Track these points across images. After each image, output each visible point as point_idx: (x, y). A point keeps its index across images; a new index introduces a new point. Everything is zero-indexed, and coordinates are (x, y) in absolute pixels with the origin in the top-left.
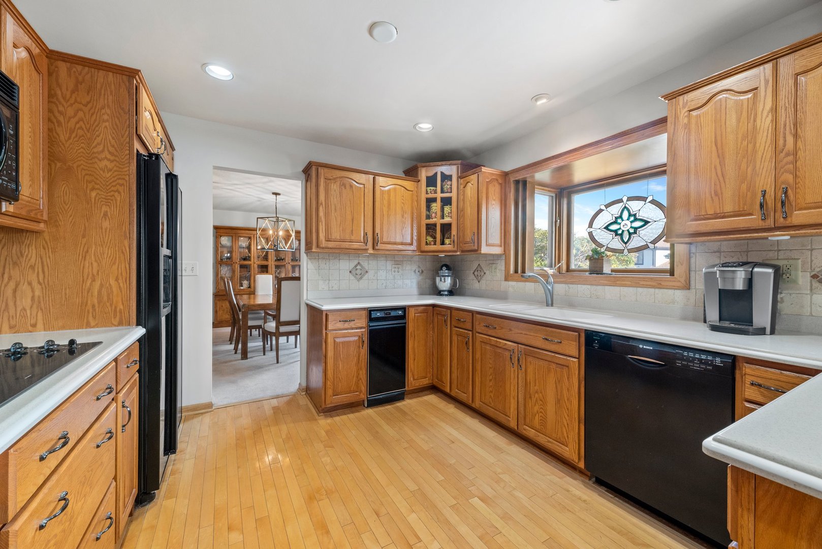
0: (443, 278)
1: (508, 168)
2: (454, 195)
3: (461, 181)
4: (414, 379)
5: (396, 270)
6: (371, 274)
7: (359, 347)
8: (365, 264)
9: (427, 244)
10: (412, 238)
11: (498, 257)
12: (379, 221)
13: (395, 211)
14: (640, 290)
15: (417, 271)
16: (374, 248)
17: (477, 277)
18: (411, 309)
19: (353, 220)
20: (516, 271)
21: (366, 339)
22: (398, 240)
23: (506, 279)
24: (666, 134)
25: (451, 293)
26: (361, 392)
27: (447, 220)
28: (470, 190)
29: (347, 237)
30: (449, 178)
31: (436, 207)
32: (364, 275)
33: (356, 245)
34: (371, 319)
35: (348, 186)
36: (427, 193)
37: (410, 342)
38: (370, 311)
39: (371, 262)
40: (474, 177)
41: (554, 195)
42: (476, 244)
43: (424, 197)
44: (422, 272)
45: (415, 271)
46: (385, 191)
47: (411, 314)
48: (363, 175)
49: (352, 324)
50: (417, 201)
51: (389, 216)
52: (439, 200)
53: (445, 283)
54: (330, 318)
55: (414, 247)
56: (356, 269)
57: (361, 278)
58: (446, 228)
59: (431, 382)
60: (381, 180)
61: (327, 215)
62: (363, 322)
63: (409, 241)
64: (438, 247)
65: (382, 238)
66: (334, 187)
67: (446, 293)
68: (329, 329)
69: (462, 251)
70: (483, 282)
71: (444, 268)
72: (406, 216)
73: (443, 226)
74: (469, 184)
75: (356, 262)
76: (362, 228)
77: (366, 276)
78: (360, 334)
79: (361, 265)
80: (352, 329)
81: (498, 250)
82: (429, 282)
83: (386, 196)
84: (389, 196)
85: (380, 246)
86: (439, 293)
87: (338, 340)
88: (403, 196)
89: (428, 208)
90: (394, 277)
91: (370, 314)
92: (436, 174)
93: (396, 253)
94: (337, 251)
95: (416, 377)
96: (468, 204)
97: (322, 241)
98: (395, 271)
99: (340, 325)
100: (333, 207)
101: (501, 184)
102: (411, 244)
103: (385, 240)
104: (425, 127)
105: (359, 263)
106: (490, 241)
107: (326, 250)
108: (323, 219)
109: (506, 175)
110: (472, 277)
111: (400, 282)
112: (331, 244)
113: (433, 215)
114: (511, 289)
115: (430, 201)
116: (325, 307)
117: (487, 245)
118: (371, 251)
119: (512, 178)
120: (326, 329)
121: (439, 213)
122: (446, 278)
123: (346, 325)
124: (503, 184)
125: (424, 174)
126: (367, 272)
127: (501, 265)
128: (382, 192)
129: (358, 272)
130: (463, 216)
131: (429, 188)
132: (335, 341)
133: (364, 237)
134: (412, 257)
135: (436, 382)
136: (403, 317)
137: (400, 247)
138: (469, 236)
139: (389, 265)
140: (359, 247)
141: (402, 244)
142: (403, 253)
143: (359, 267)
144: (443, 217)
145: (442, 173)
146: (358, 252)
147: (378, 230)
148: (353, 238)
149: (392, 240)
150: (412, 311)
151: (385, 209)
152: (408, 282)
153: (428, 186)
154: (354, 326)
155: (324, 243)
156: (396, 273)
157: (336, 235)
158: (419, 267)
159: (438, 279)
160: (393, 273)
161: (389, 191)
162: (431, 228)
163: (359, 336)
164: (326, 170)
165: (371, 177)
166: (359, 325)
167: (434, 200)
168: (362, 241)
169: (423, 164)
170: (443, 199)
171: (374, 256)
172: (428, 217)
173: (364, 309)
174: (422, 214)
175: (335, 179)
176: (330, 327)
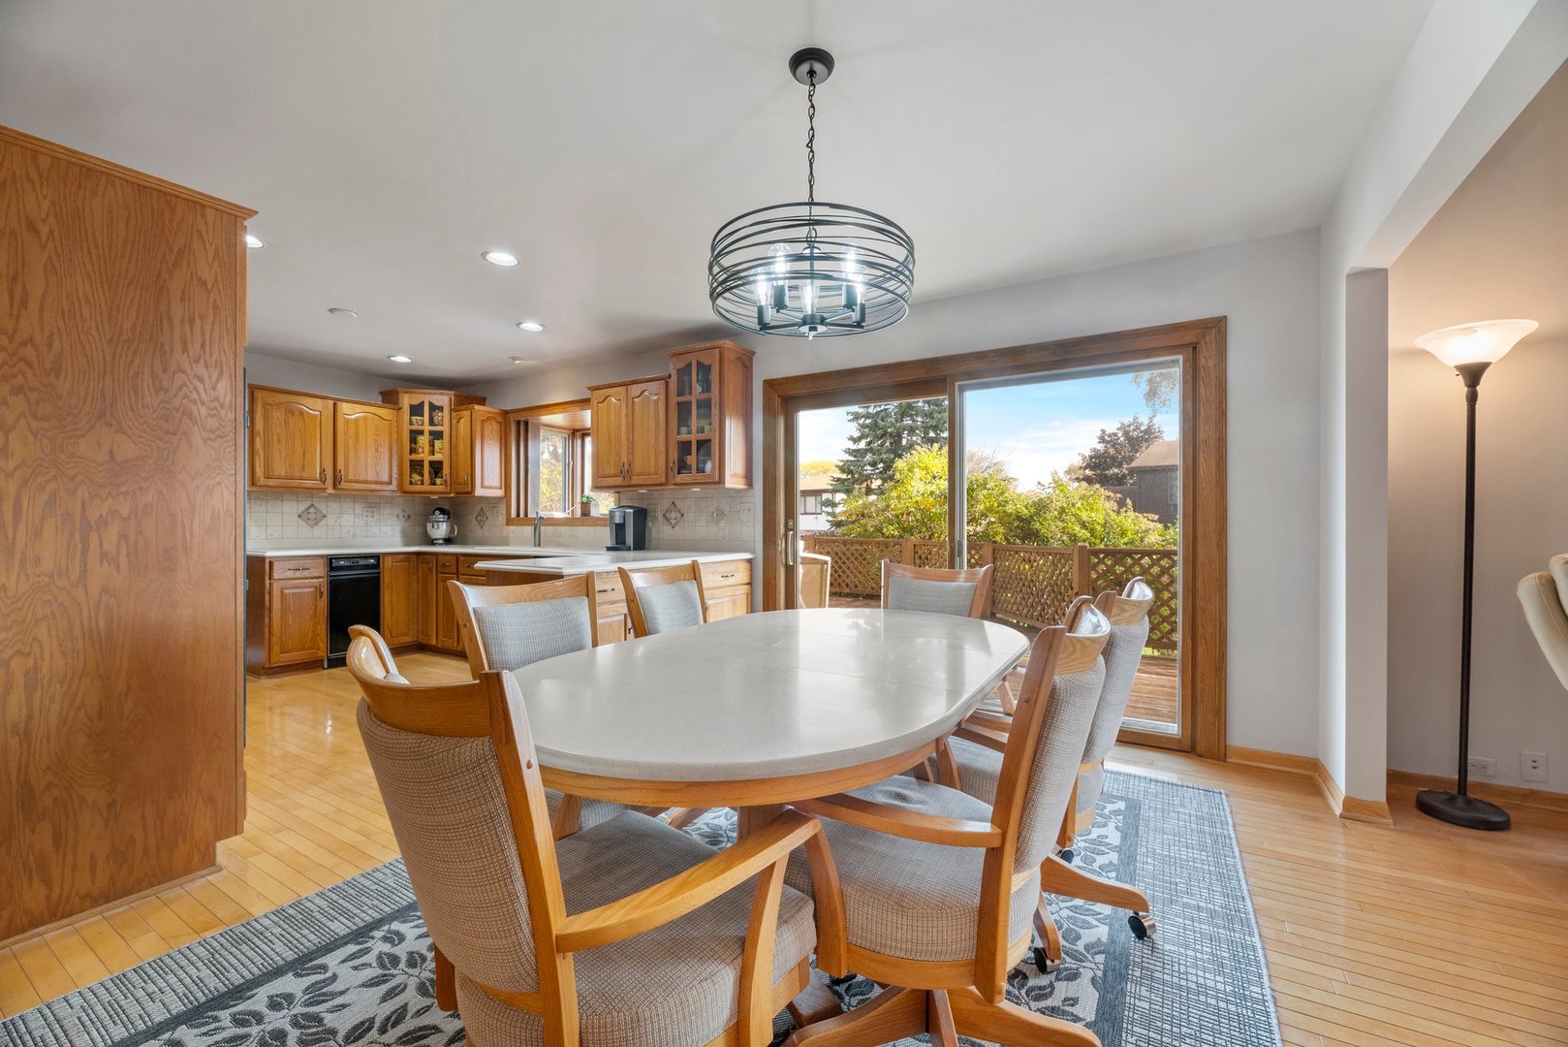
0: (435, 524)
1: (508, 407)
2: (445, 428)
3: (454, 414)
4: (391, 636)
5: (370, 514)
6: (331, 519)
7: (316, 599)
8: (322, 507)
9: (411, 483)
10: (391, 476)
11: (497, 500)
12: (343, 456)
13: (366, 442)
14: (597, 528)
15: (401, 517)
16: (335, 487)
17: (479, 522)
18: (386, 558)
19: (304, 454)
20: (518, 515)
21: (325, 589)
22: (371, 477)
23: (507, 524)
24: (590, 411)
25: (448, 541)
26: (319, 649)
27: (437, 457)
28: (463, 426)
29: (297, 473)
30: (441, 409)
31: (423, 441)
32: (320, 520)
33: (309, 483)
34: (332, 568)
35: (296, 413)
36: (411, 424)
37: (386, 594)
38: (331, 559)
39: (330, 504)
40: (466, 413)
41: (567, 436)
42: (470, 485)
43: (406, 428)
44: (409, 517)
45: (398, 516)
46: (351, 419)
47: (388, 563)
48: (320, 401)
49: (306, 573)
50: (397, 433)
51: (356, 449)
52: (426, 433)
53: (441, 530)
54: (276, 566)
55: (394, 486)
56: (309, 513)
57: (316, 524)
58: (436, 468)
59: (415, 639)
60: (345, 407)
61: (266, 446)
62: (320, 570)
63: (386, 478)
64: (427, 487)
65: (347, 475)
66: (277, 415)
67: (441, 542)
68: (275, 577)
69: (457, 493)
70: (485, 527)
71: (437, 512)
72: (381, 449)
73: (431, 463)
74: (462, 421)
75: (308, 504)
76: (318, 460)
77: (324, 521)
78: (317, 585)
79: (315, 508)
80: (306, 578)
81: (500, 493)
82: (418, 530)
83: (352, 426)
84: (357, 427)
85: (343, 485)
86: (432, 542)
87: (287, 591)
88: (377, 426)
89: (413, 440)
90: (367, 523)
91: (331, 562)
92: (422, 403)
93: (368, 493)
94: (281, 490)
95: (394, 634)
96: (461, 442)
97: (259, 478)
98: (367, 516)
99: (290, 574)
100: (276, 438)
101: (500, 423)
102: (390, 483)
103: (351, 477)
104: (401, 359)
105: (312, 505)
106: (486, 484)
107: (264, 489)
108: (262, 453)
109: (506, 413)
110: (475, 521)
111: (375, 530)
112: (271, 482)
113: (420, 450)
114: (511, 535)
115: (414, 435)
116: (269, 554)
117: (482, 487)
118: (331, 491)
119: (513, 418)
120: (270, 579)
121: (427, 448)
122: (440, 524)
123: (298, 574)
124: (503, 423)
125: (406, 400)
126: (325, 516)
127: (503, 509)
128: (347, 421)
129: (312, 516)
130: (457, 454)
131: (414, 418)
132: (282, 593)
133: (320, 474)
134: (393, 498)
135: (422, 639)
136: (377, 566)
137: (373, 486)
138: (463, 476)
139: (359, 508)
140: (312, 486)
141: (376, 483)
142: (378, 493)
143: (312, 510)
144: (433, 453)
145: (431, 404)
146: (310, 492)
147: (340, 466)
148: (305, 475)
149: (362, 478)
150: (388, 561)
151: (351, 442)
152: (386, 529)
153: (412, 414)
154: (308, 576)
155: (262, 481)
156: (370, 518)
157: (279, 469)
158: (404, 510)
159: (429, 525)
160: (365, 518)
161: (357, 420)
162: (416, 466)
163: (316, 587)
164: (265, 393)
165: (331, 402)
166: (316, 574)
167: (421, 433)
168: (318, 478)
169: (406, 390)
170: (431, 433)
171: (337, 497)
172: (413, 451)
173: (323, 556)
174: (405, 449)
175: (277, 404)
176: (276, 575)
